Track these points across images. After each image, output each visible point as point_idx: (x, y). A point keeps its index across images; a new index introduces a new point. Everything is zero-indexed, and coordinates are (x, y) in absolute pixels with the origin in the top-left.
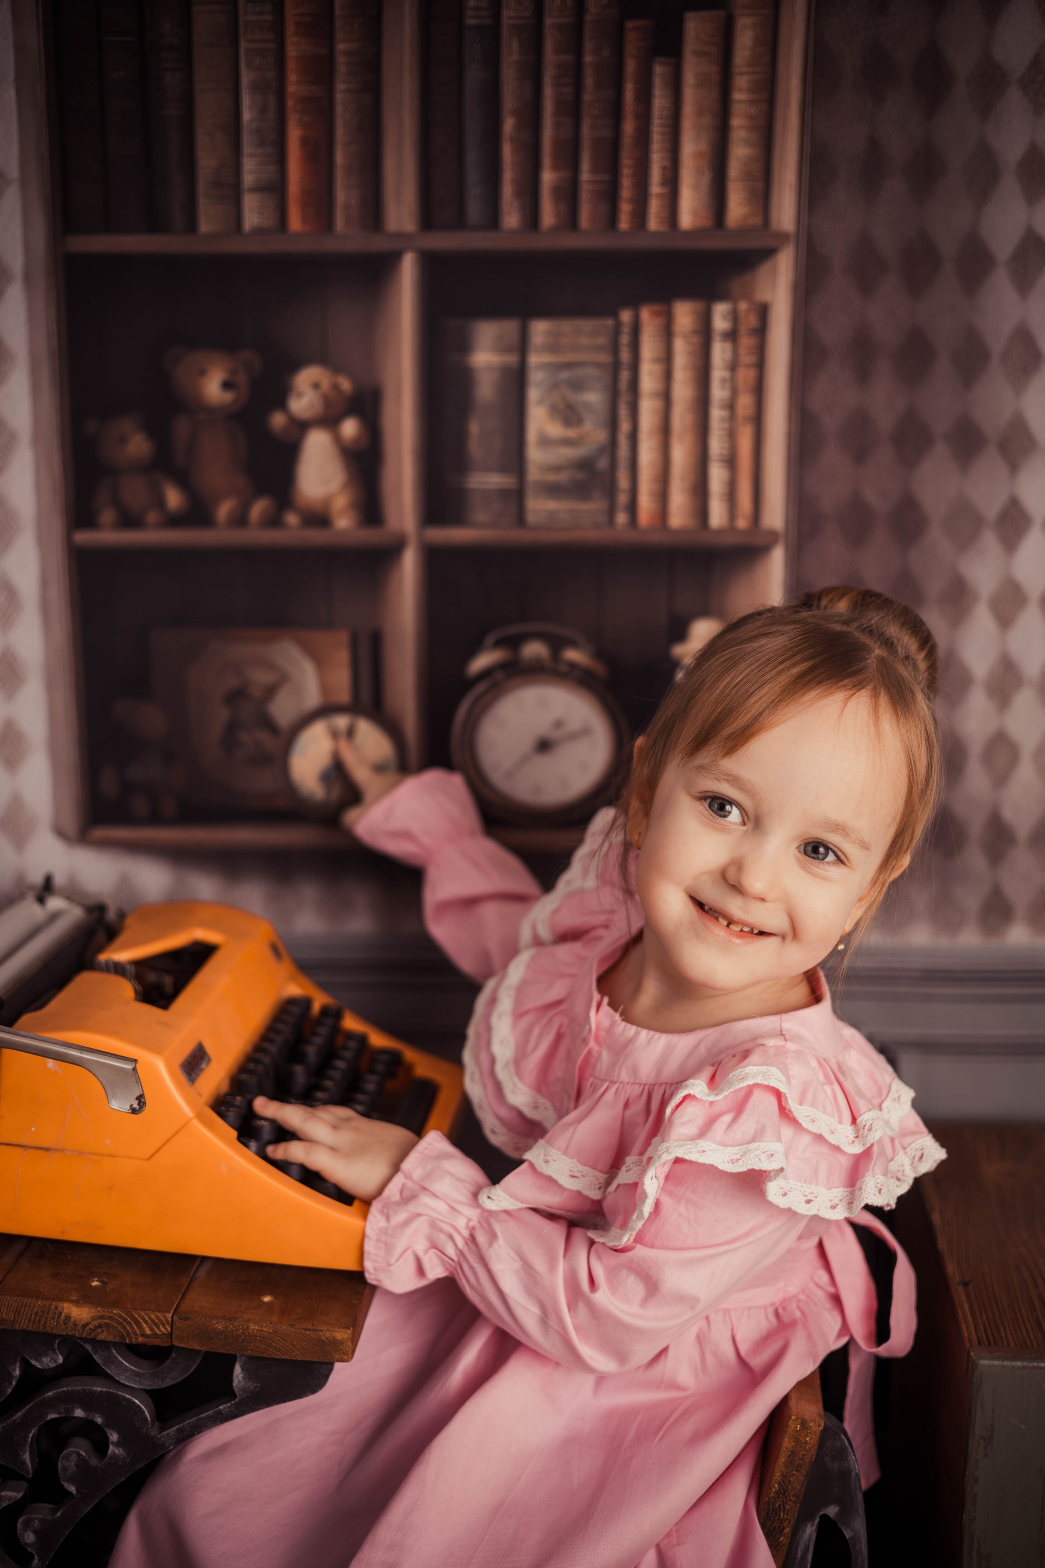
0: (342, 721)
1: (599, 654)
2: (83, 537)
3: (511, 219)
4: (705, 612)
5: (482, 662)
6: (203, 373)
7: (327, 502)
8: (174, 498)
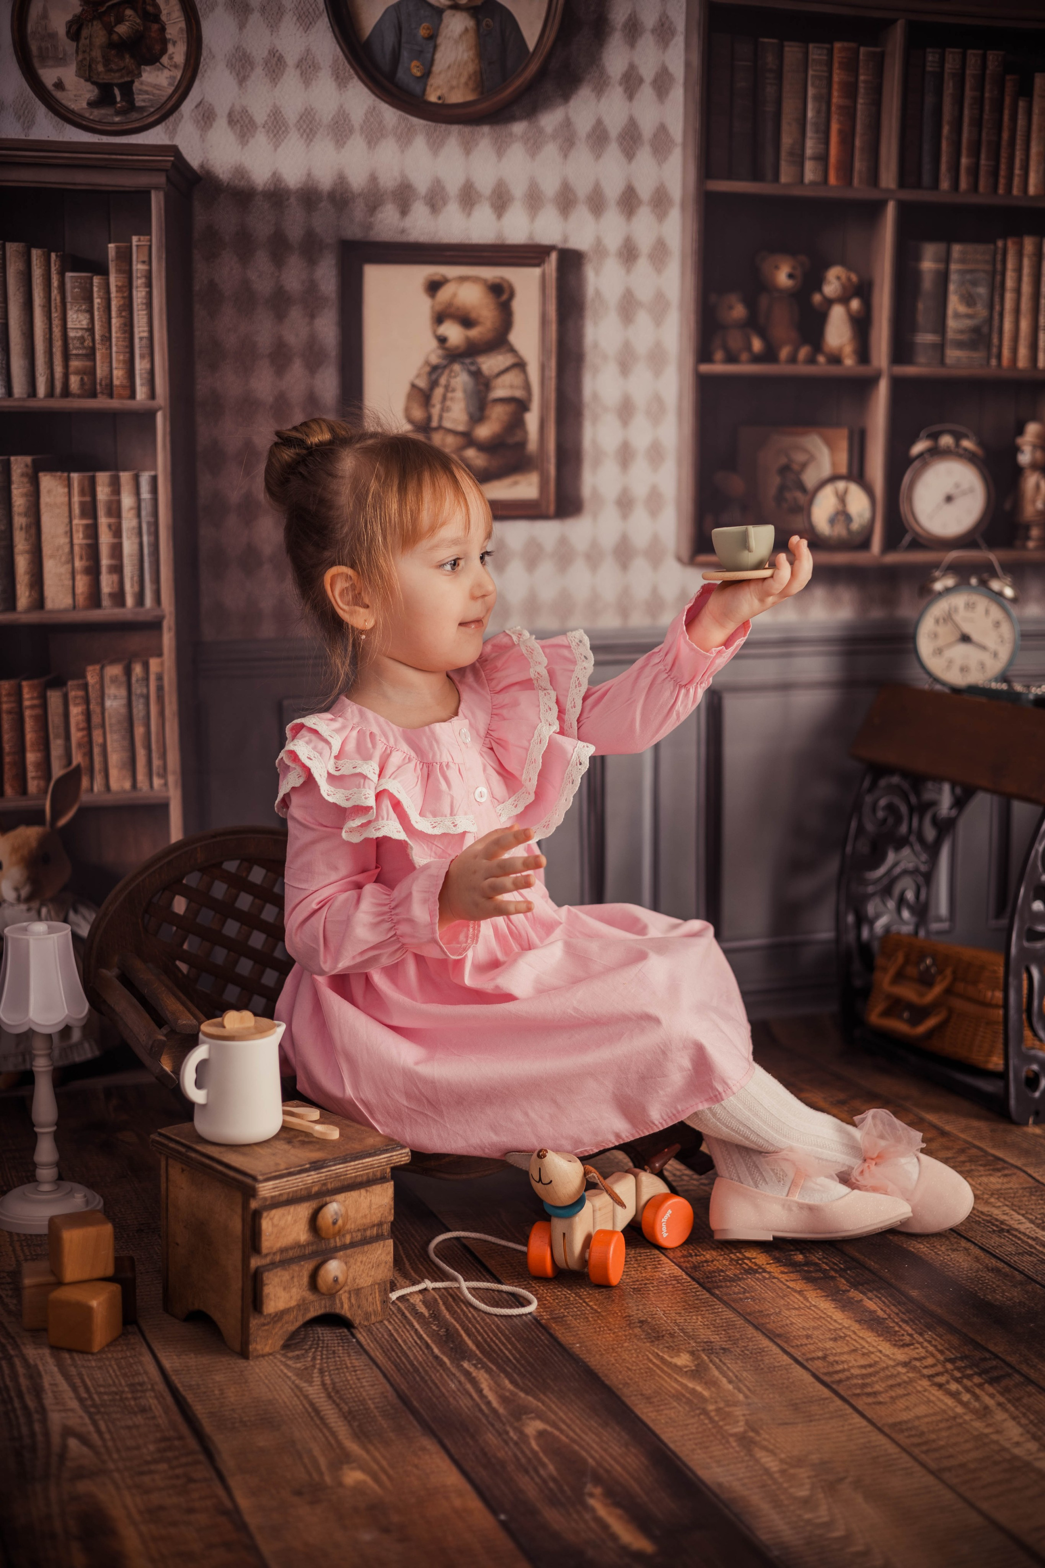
0: (841, 485)
1: (980, 443)
2: (705, 368)
3: (945, 185)
4: (1034, 418)
5: (919, 447)
6: (777, 268)
7: (841, 349)
8: (757, 345)
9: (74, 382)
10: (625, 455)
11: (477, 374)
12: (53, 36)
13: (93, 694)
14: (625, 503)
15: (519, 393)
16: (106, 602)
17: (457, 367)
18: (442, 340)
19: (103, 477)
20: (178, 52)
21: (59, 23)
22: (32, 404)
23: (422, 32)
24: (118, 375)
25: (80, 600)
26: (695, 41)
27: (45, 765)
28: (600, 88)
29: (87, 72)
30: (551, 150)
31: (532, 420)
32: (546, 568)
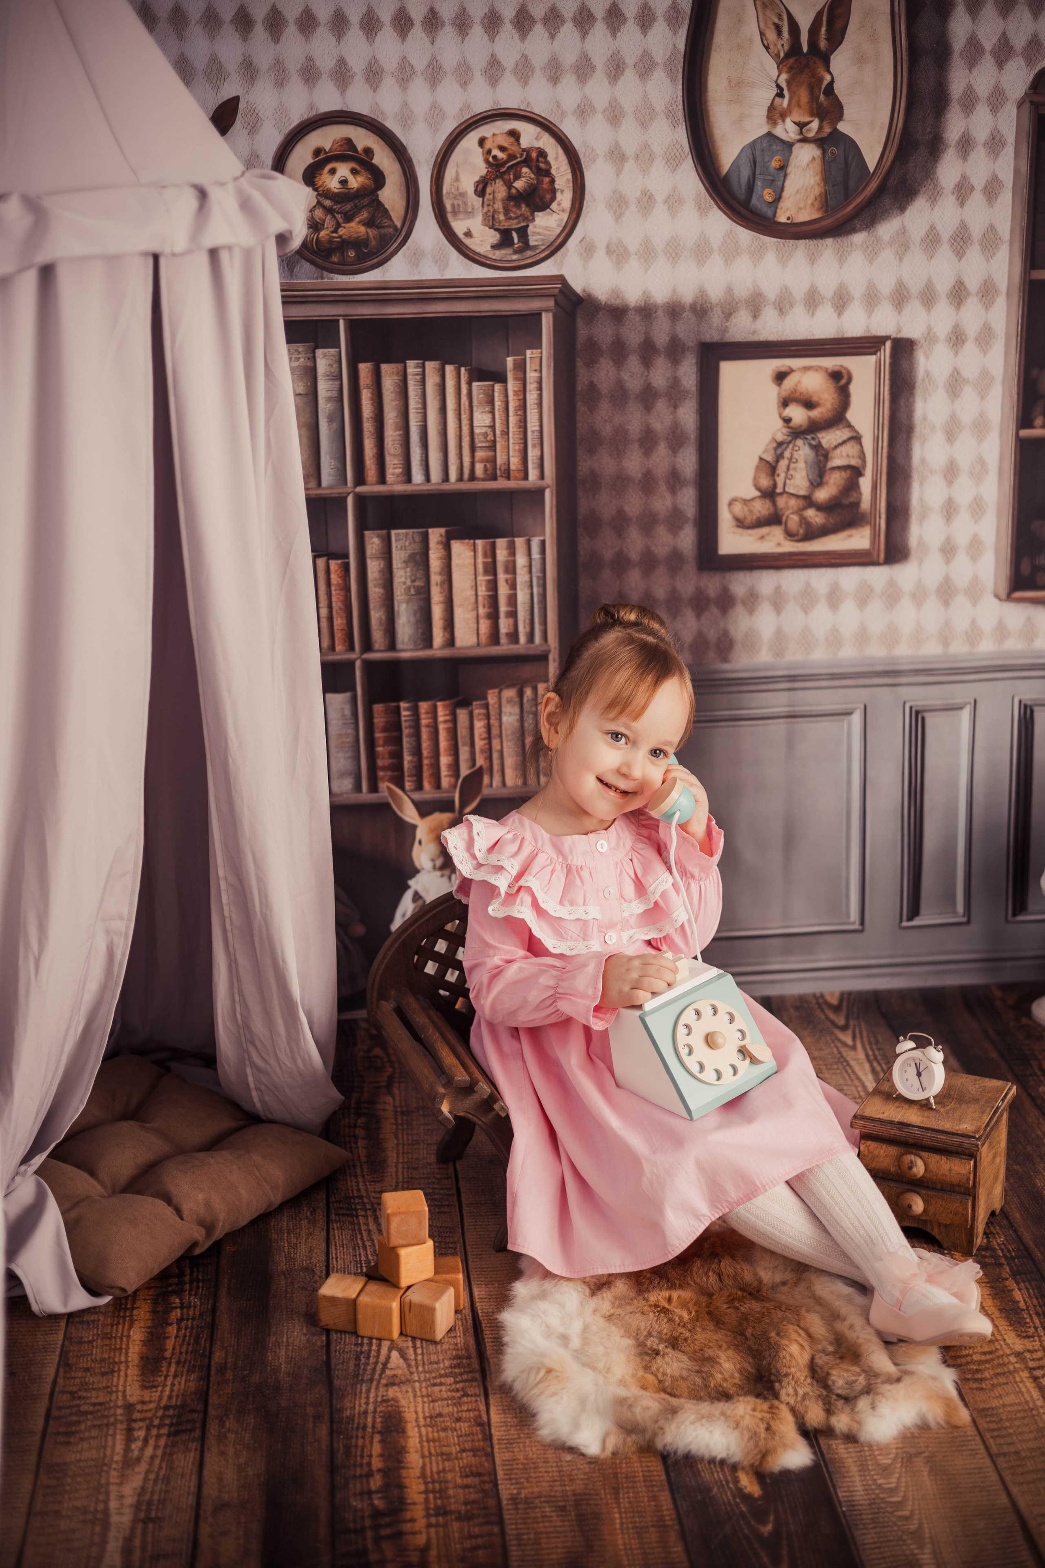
2: (1024, 433)
9: (479, 469)
10: (949, 510)
11: (817, 448)
12: (463, 195)
13: (493, 712)
14: (948, 550)
15: (854, 462)
16: (503, 640)
17: (799, 442)
18: (787, 421)
19: (501, 544)
20: (564, 199)
21: (468, 185)
22: (446, 487)
23: (774, 164)
24: (515, 462)
25: (483, 639)
26: (1024, 149)
27: (455, 767)
28: (933, 200)
29: (491, 221)
30: (887, 255)
31: (865, 484)
32: (876, 606)
